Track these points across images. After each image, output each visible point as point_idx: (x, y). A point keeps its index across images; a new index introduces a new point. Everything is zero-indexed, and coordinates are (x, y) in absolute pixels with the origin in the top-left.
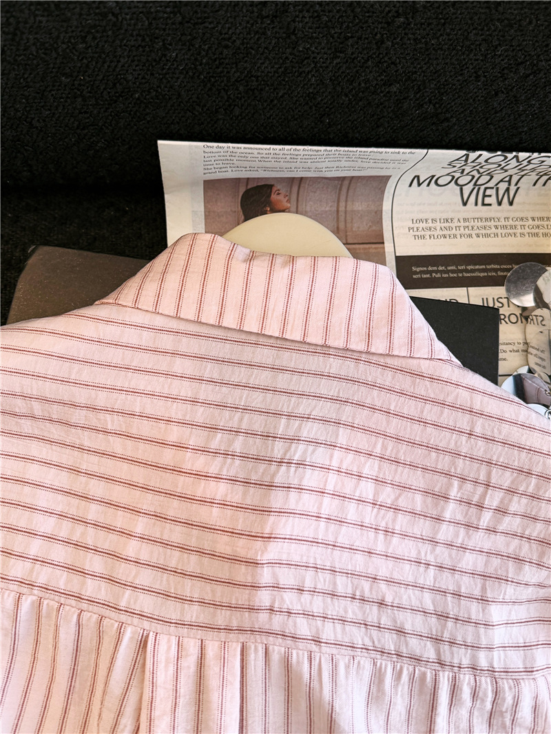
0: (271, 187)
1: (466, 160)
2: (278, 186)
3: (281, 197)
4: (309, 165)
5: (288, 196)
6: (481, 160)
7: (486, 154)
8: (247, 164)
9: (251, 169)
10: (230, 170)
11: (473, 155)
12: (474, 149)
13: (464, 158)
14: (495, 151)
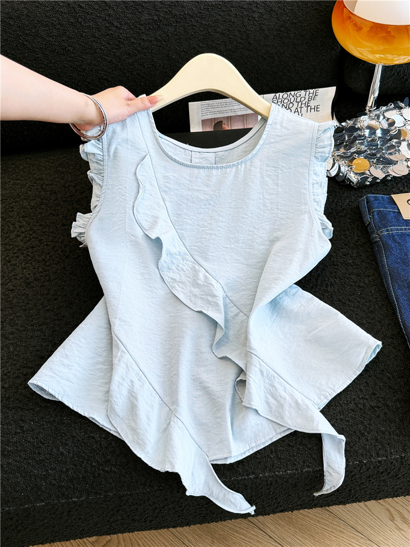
0: (221, 122)
1: (276, 98)
2: (224, 122)
3: (226, 126)
4: (231, 108)
5: (228, 125)
6: (281, 97)
7: (281, 94)
8: (213, 110)
9: (215, 113)
10: (208, 114)
11: (277, 95)
12: (277, 93)
13: (275, 97)
14: (283, 92)
